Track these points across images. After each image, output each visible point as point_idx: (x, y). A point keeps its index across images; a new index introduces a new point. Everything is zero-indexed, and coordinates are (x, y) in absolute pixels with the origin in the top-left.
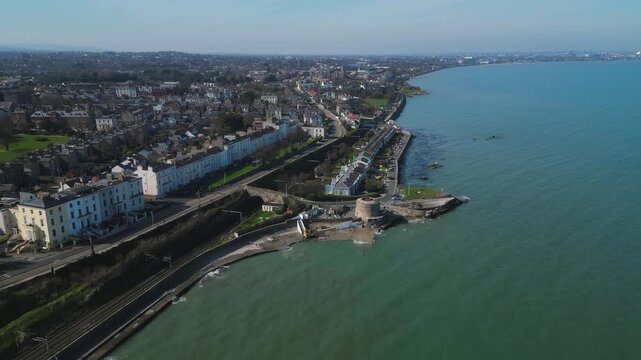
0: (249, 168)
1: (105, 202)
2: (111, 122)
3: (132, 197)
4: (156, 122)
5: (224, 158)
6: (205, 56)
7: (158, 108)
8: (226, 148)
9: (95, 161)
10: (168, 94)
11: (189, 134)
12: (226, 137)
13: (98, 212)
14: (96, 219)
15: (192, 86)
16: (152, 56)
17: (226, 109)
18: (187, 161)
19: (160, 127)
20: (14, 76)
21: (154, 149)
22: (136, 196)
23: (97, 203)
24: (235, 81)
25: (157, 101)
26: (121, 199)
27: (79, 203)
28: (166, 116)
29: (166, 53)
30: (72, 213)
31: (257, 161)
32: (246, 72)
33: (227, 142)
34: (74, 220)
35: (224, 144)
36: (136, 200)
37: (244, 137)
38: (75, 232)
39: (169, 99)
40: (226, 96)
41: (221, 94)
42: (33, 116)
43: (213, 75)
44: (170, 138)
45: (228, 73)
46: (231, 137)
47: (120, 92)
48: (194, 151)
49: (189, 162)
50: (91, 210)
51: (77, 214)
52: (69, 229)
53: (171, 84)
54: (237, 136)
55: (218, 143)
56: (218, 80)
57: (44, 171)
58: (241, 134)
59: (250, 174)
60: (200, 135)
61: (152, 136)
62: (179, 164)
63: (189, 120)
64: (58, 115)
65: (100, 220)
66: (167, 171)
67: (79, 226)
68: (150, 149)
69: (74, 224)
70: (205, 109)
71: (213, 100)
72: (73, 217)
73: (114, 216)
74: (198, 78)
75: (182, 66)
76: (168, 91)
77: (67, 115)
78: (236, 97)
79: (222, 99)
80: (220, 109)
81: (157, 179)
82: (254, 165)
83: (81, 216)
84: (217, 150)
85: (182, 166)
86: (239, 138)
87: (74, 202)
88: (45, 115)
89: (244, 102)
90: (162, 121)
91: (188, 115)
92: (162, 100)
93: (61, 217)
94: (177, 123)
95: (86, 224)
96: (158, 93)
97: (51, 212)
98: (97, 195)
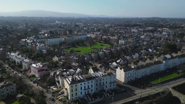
0: (175, 75)
1: (97, 84)
2: (123, 41)
3: (111, 83)
4: (139, 43)
5: (162, 67)
6: (167, 19)
7: (143, 37)
8: (164, 62)
9: (110, 58)
10: (148, 32)
11: (150, 50)
12: (165, 56)
13: (93, 88)
14: (92, 91)
15: (159, 29)
16: (149, 19)
17: (170, 40)
18: (142, 67)
19: (140, 45)
20: (109, 24)
21: (133, 56)
22: (112, 83)
23: (93, 84)
24: (176, 28)
25: (144, 34)
26: (105, 83)
27: (85, 84)
28: (143, 41)
29: (154, 18)
30: (81, 88)
31: (180, 71)
32: (182, 24)
33: (165, 59)
34: (81, 91)
35: (164, 60)
36: (112, 84)
37: (176, 57)
38: (81, 96)
39: (148, 33)
40: (171, 34)
41: (169, 33)
42: (103, 37)
43: (168, 25)
44: (141, 51)
45: (174, 24)
46: (168, 56)
47: (132, 30)
48: (148, 61)
49: (143, 68)
50: (90, 87)
51: (83, 88)
52: (79, 95)
53: (150, 28)
54: (172, 56)
55: (161, 59)
56: (170, 27)
57: (92, 59)
58: (174, 55)
59: (175, 79)
60: (155, 51)
61: (135, 49)
62: (138, 68)
63: (152, 43)
64: (109, 37)
65: (93, 92)
66: (131, 72)
67: (83, 93)
68: (131, 56)
69: (81, 92)
70: (160, 39)
71: (165, 35)
72: (81, 89)
73: (100, 91)
74: (162, 26)
75: (158, 22)
76: (149, 31)
77: (111, 38)
78: (176, 35)
79: (169, 35)
80: (167, 39)
81: (125, 75)
82: (178, 73)
83: (85, 89)
84: (159, 62)
85: (139, 69)
86: (172, 58)
87: (83, 83)
88: (106, 37)
89: (178, 37)
90: (141, 43)
91: (153, 41)
92: (145, 34)
93: (76, 89)
94: (147, 44)
95: (87, 93)
96: (145, 31)
97: (72, 87)
98: (93, 81)
